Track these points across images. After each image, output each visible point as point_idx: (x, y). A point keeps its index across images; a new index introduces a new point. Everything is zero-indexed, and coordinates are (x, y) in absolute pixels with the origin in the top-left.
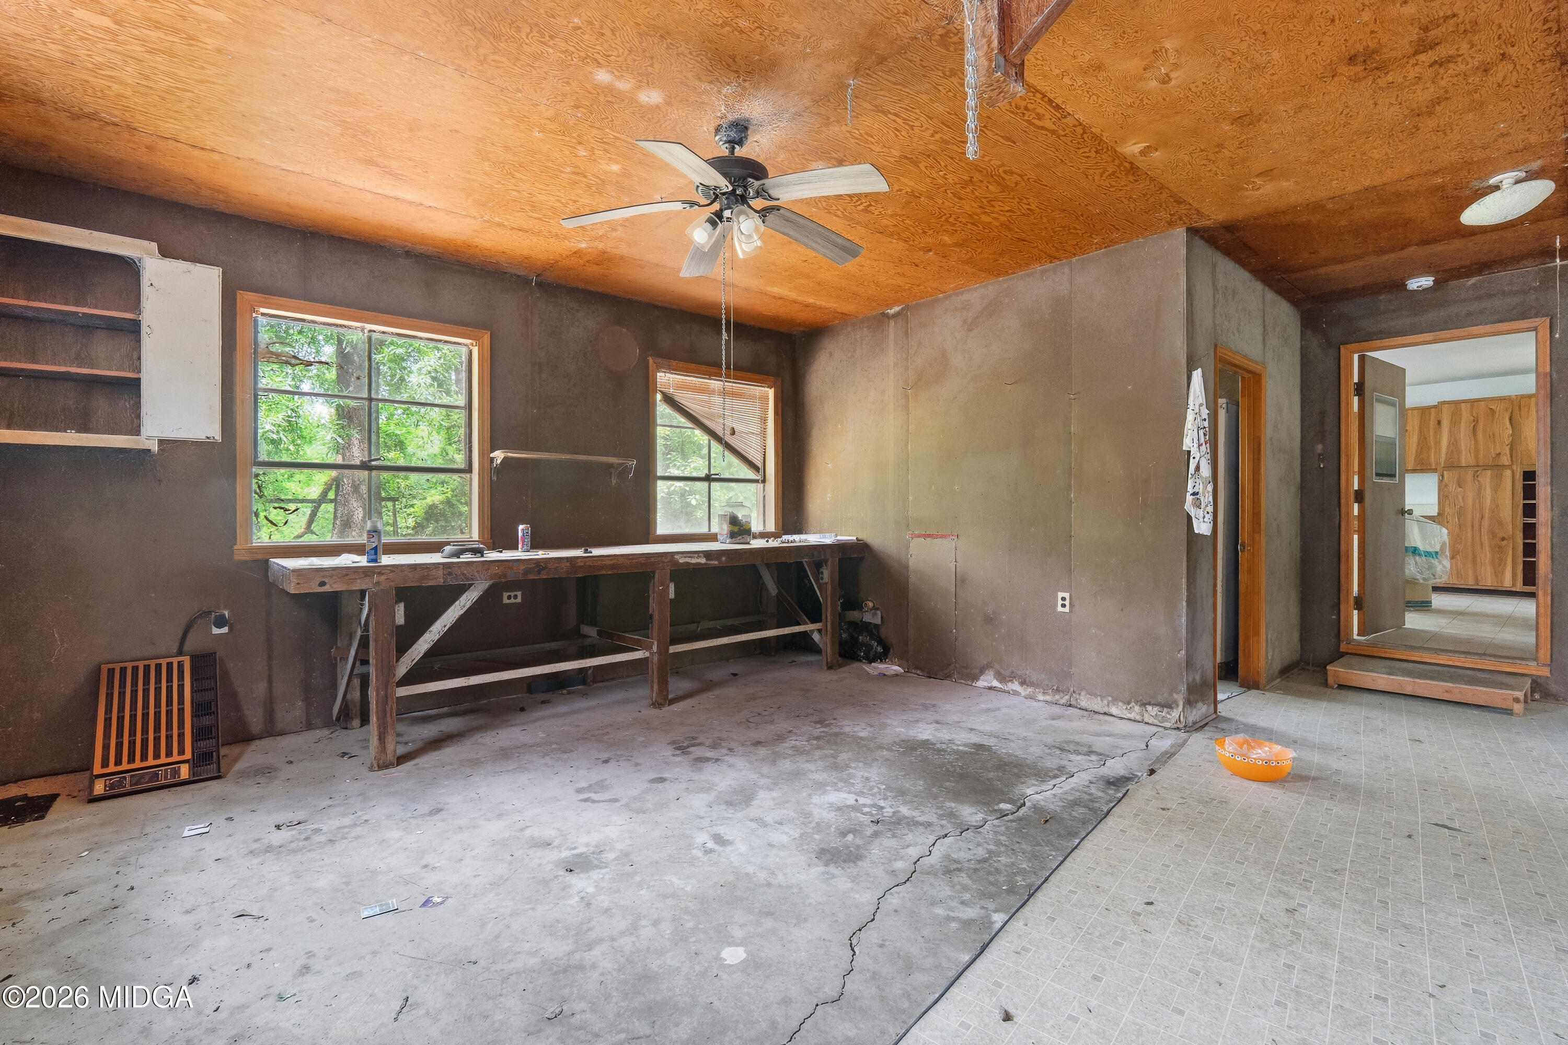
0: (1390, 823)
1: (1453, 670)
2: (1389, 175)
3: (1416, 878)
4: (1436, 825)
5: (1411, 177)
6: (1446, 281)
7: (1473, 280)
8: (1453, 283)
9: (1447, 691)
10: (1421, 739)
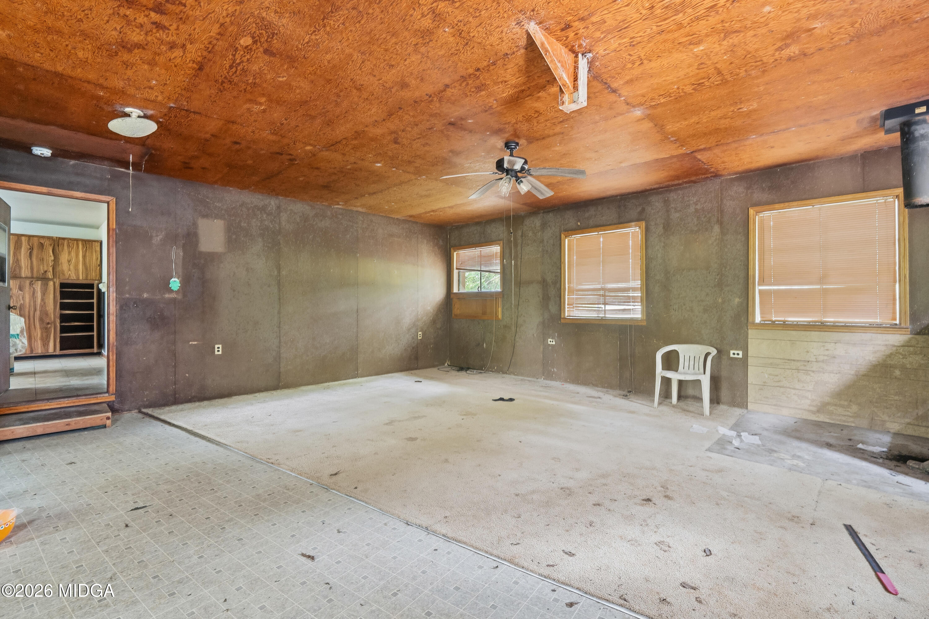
0: (109, 525)
1: (63, 410)
2: (79, 72)
3: (156, 549)
4: (132, 510)
5: (89, 82)
6: (57, 156)
7: (72, 162)
8: (60, 159)
9: (67, 425)
10: (73, 461)
